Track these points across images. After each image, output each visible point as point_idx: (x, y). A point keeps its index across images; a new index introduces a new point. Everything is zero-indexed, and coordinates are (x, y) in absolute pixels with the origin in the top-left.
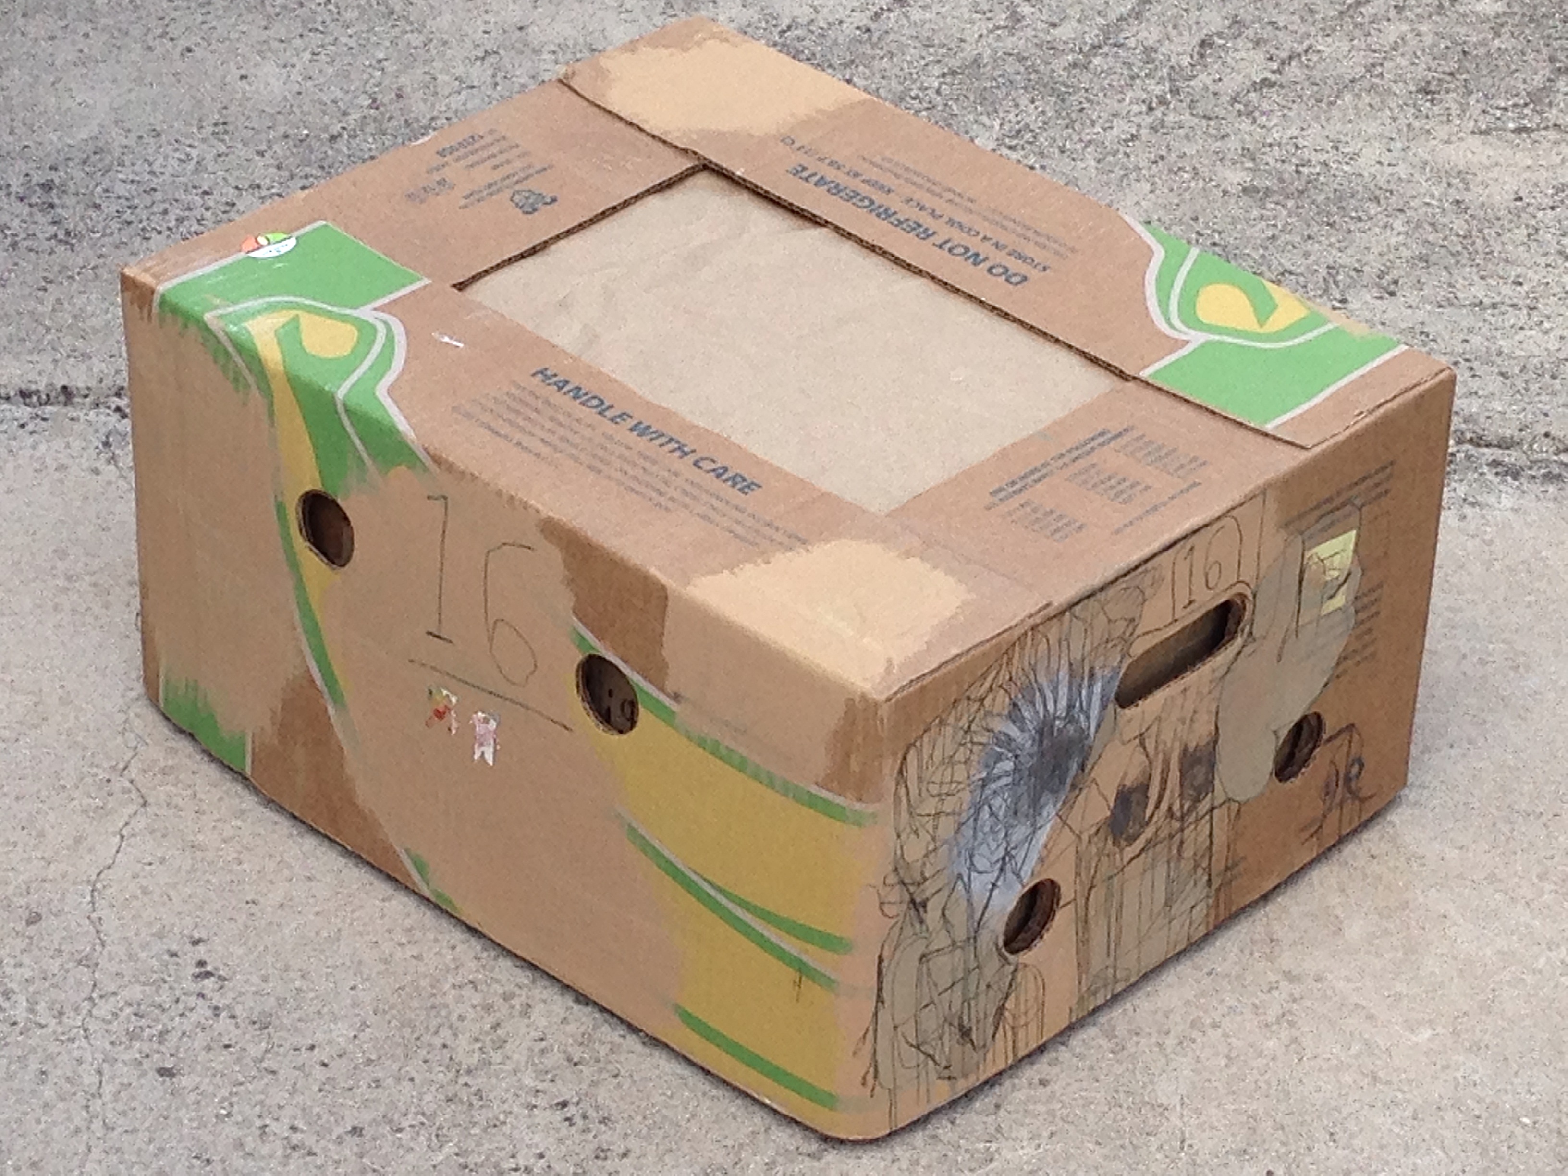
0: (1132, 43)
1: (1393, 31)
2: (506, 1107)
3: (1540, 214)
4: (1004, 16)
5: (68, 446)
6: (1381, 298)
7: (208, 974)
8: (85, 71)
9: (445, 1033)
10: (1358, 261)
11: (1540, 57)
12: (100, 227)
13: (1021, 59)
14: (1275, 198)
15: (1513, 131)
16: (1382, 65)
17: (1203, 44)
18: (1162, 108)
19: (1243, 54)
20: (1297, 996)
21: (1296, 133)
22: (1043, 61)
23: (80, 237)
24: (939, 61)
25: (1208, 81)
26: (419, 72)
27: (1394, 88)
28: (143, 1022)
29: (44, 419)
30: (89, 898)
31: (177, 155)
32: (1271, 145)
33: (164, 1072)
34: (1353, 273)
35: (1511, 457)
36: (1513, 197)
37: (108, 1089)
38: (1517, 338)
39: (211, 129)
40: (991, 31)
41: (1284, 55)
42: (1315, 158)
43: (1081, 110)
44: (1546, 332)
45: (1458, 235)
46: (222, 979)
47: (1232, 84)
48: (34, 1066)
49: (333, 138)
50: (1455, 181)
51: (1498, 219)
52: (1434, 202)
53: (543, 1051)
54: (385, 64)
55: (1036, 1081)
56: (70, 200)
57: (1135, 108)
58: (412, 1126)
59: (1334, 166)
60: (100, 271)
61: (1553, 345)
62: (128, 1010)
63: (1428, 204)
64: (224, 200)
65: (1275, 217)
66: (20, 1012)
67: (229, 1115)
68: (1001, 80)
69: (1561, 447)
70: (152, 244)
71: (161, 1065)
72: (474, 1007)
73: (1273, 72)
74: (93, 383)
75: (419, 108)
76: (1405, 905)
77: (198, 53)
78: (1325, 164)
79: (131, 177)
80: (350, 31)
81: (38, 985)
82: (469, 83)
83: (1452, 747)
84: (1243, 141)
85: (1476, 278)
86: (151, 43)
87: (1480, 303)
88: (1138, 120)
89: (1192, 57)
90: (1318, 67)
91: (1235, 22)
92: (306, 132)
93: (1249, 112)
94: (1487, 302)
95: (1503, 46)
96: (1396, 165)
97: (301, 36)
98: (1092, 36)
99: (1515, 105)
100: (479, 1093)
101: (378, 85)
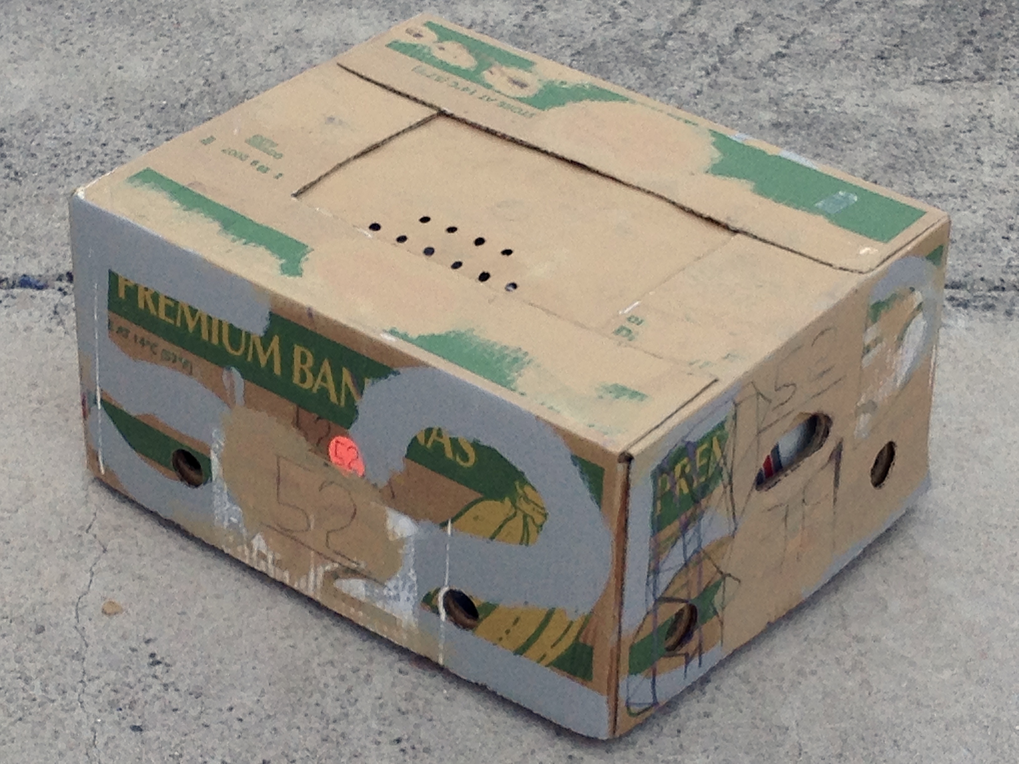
0: (691, 30)
1: (856, 19)
2: (361, 743)
3: (962, 135)
4: (607, 16)
5: (30, 314)
7: (159, 663)
8: (16, 66)
9: (317, 696)
11: (951, 33)
12: (37, 169)
14: (793, 129)
15: (939, 82)
16: (852, 41)
17: (736, 30)
18: (716, 73)
19: (761, 37)
20: (863, 652)
21: (800, 86)
22: (635, 44)
23: (24, 176)
25: (742, 54)
26: (235, 61)
27: (862, 56)
28: (119, 696)
29: (13, 297)
30: (74, 614)
32: (787, 95)
33: (136, 729)
35: (961, 294)
36: (944, 124)
37: (100, 741)
39: (103, 102)
40: (600, 26)
41: (790, 36)
42: (816, 103)
43: (664, 75)
44: (974, 212)
45: (912, 151)
46: (167, 665)
47: (758, 56)
48: (50, 727)
49: (183, 106)
50: (906, 116)
51: (936, 139)
52: (894, 129)
53: (381, 706)
54: (211, 56)
55: (702, 715)
56: (15, 152)
57: (698, 73)
58: (302, 759)
59: (829, 108)
60: (40, 198)
61: (981, 221)
62: (108, 689)
63: (891, 131)
64: (116, 149)
66: (37, 693)
67: (181, 756)
68: (610, 57)
69: (992, 286)
71: (134, 724)
72: (333, 678)
73: (784, 47)
74: (43, 273)
75: (236, 85)
76: (926, 590)
77: (90, 52)
78: (822, 107)
79: (54, 135)
80: (187, 35)
82: (267, 68)
84: (769, 93)
85: (926, 178)
86: (58, 46)
87: (930, 195)
88: (700, 80)
89: (730, 38)
90: (812, 43)
91: (756, 15)
92: (165, 102)
93: (770, 74)
94: (935, 193)
95: (927, 27)
96: (867, 106)
97: (156, 40)
98: (665, 28)
99: (939, 65)
100: (343, 735)
101: (209, 70)
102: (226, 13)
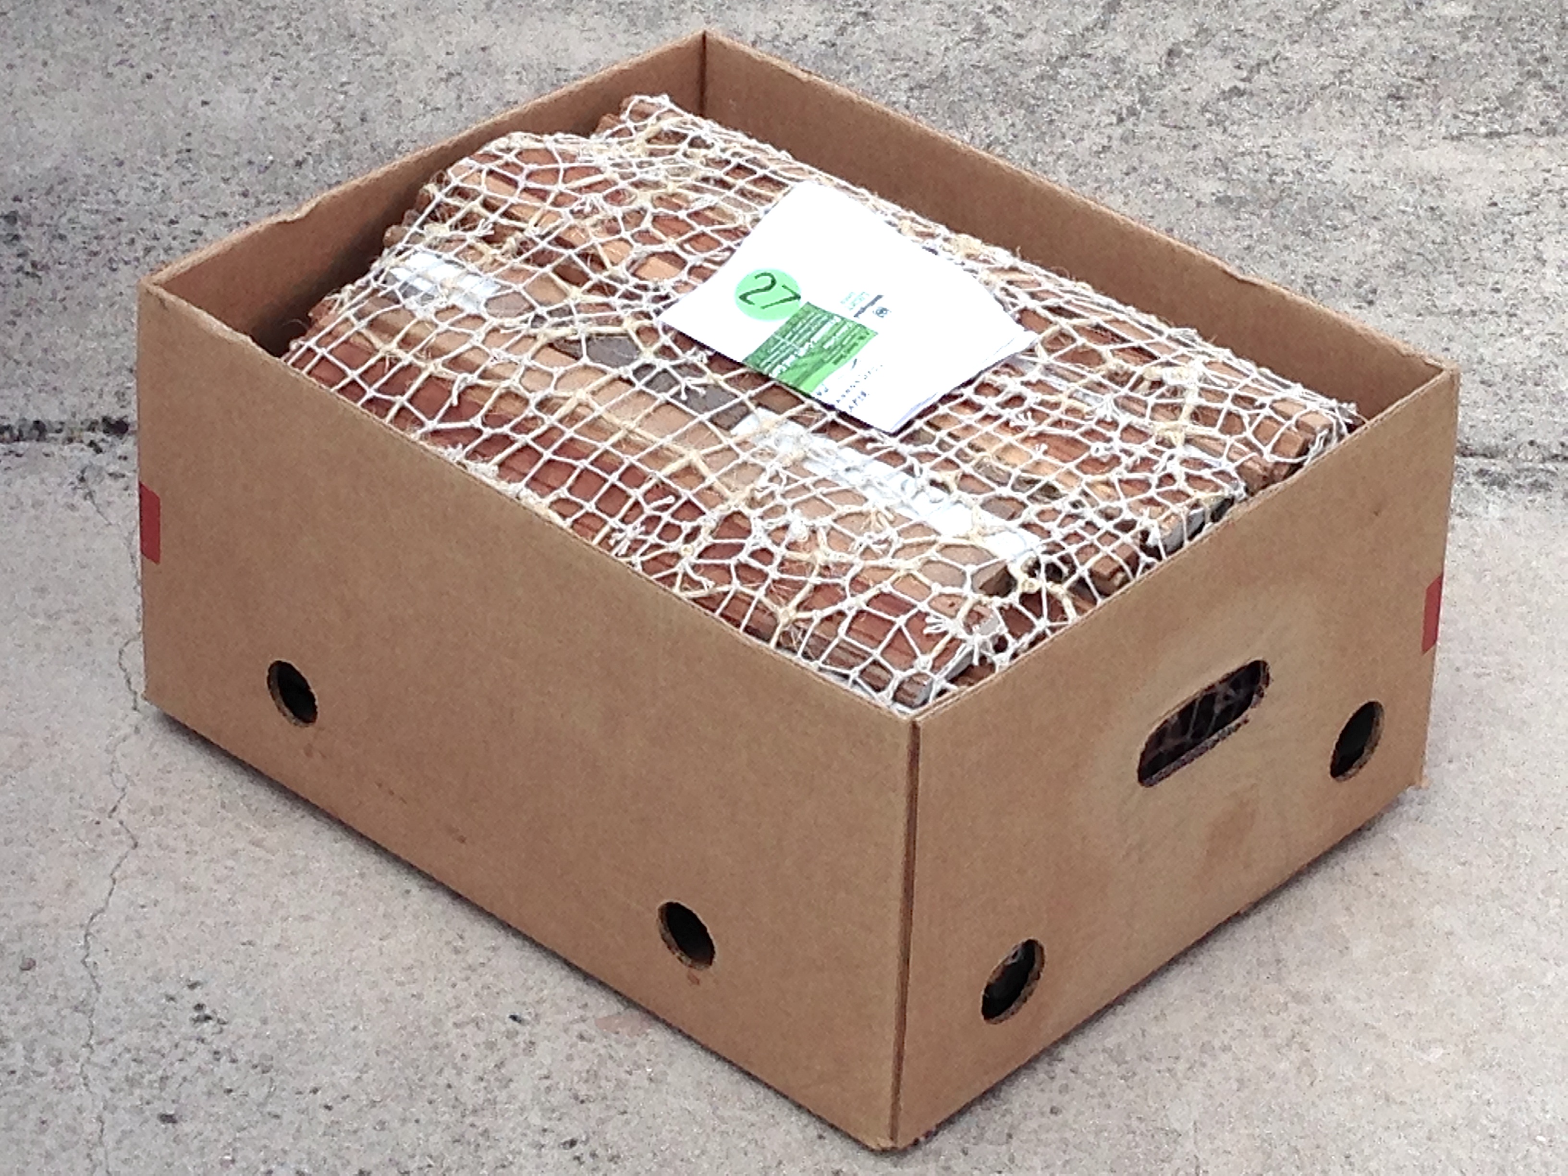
0: (1100, 53)
1: (1362, 35)
2: (512, 1147)
3: (1516, 219)
4: (969, 29)
5: (42, 481)
6: (1360, 307)
7: (208, 1018)
8: (44, 99)
9: (449, 1074)
10: (1336, 270)
11: (1508, 61)
12: (67, 258)
13: (988, 71)
14: (1251, 207)
15: (1485, 136)
16: (1350, 71)
17: (1170, 53)
18: (1132, 119)
19: (1209, 63)
20: (1306, 1017)
21: (1265, 140)
22: (1011, 73)
23: (46, 268)
24: (906, 75)
25: (1177, 90)
26: (382, 95)
27: (1364, 95)
28: (144, 1068)
29: (18, 455)
30: (82, 943)
31: (142, 184)
32: (1243, 154)
33: (167, 1119)
34: (1332, 284)
35: (1497, 466)
36: (1487, 202)
37: (110, 1139)
38: (1499, 345)
39: (175, 157)
40: (958, 44)
41: (1253, 63)
42: (1288, 167)
43: (1052, 121)
44: (1528, 339)
45: (1433, 242)
46: (221, 1022)
47: (1201, 93)
48: (33, 1115)
49: (299, 164)
50: (1427, 188)
51: (1474, 225)
52: (1408, 209)
53: (548, 1089)
54: (348, 87)
55: (1048, 1111)
56: (34, 232)
57: (1106, 120)
58: (420, 1169)
59: (1308, 174)
60: (67, 303)
61: (1535, 352)
62: (128, 1056)
63: (1404, 212)
64: (191, 228)
65: (1251, 227)
66: (18, 1061)
67: (233, 1161)
68: (969, 93)
69: (1546, 454)
70: (118, 275)
71: (161, 1111)
72: (476, 1045)
73: (1243, 80)
74: (64, 418)
75: (383, 132)
76: (1410, 924)
77: (159, 79)
78: (1298, 173)
79: (96, 207)
80: (312, 54)
81: (34, 1032)
82: (432, 104)
83: (1450, 762)
84: (1214, 150)
85: (1453, 284)
86: (110, 69)
87: (1459, 311)
88: (1108, 131)
89: (1160, 66)
90: (1287, 74)
91: (1202, 30)
92: (270, 158)
93: (1219, 121)
94: (1466, 309)
95: (1471, 50)
96: (1369, 172)
97: (262, 60)
98: (1059, 47)
99: (1486, 110)
100: (485, 1133)
101: (342, 109)
102: (376, 21)
